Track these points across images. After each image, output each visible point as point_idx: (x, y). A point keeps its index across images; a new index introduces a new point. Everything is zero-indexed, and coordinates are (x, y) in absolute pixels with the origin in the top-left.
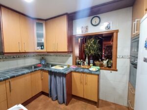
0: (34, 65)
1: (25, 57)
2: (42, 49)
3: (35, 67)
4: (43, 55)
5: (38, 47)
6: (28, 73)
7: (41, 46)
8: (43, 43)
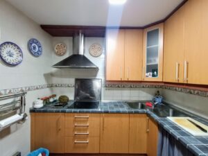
0: (142, 102)
1: (131, 87)
2: (154, 76)
3: (143, 107)
4: (161, 87)
5: (147, 72)
6: (124, 113)
7: (153, 72)
8: (157, 65)
